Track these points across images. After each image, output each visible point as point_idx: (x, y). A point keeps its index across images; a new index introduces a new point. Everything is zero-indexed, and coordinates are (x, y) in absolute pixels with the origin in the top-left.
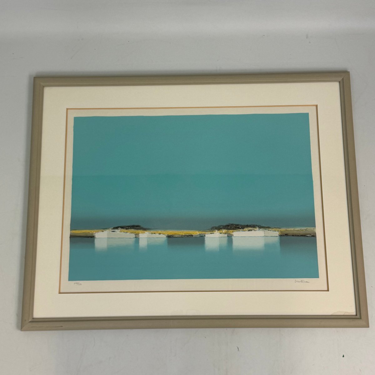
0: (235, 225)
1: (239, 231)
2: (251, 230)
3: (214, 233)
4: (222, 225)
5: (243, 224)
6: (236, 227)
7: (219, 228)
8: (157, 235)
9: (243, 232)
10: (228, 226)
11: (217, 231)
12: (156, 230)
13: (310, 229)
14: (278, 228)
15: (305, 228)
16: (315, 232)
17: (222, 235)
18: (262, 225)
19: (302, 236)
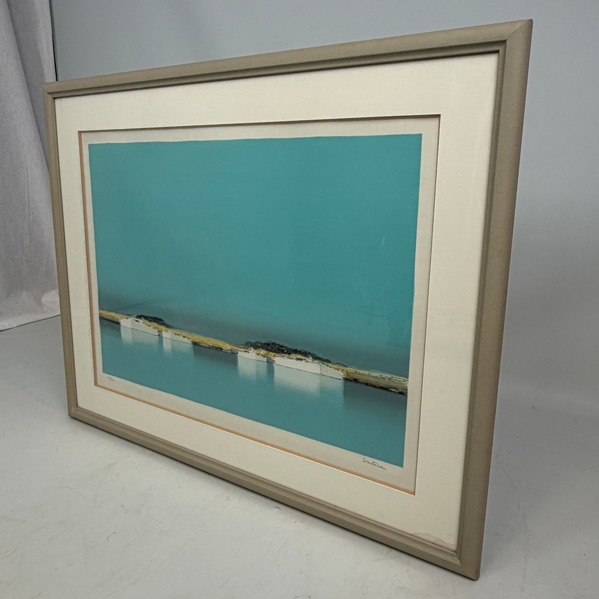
0: (278, 345)
1: (283, 356)
2: (301, 360)
3: (249, 352)
4: (260, 343)
5: (289, 347)
6: (279, 350)
7: (256, 346)
8: (180, 338)
9: (290, 360)
10: (268, 344)
11: (252, 349)
12: (180, 330)
13: (397, 380)
14: (343, 365)
15: (389, 376)
16: (407, 387)
17: (260, 358)
18: (318, 355)
19: (381, 388)
